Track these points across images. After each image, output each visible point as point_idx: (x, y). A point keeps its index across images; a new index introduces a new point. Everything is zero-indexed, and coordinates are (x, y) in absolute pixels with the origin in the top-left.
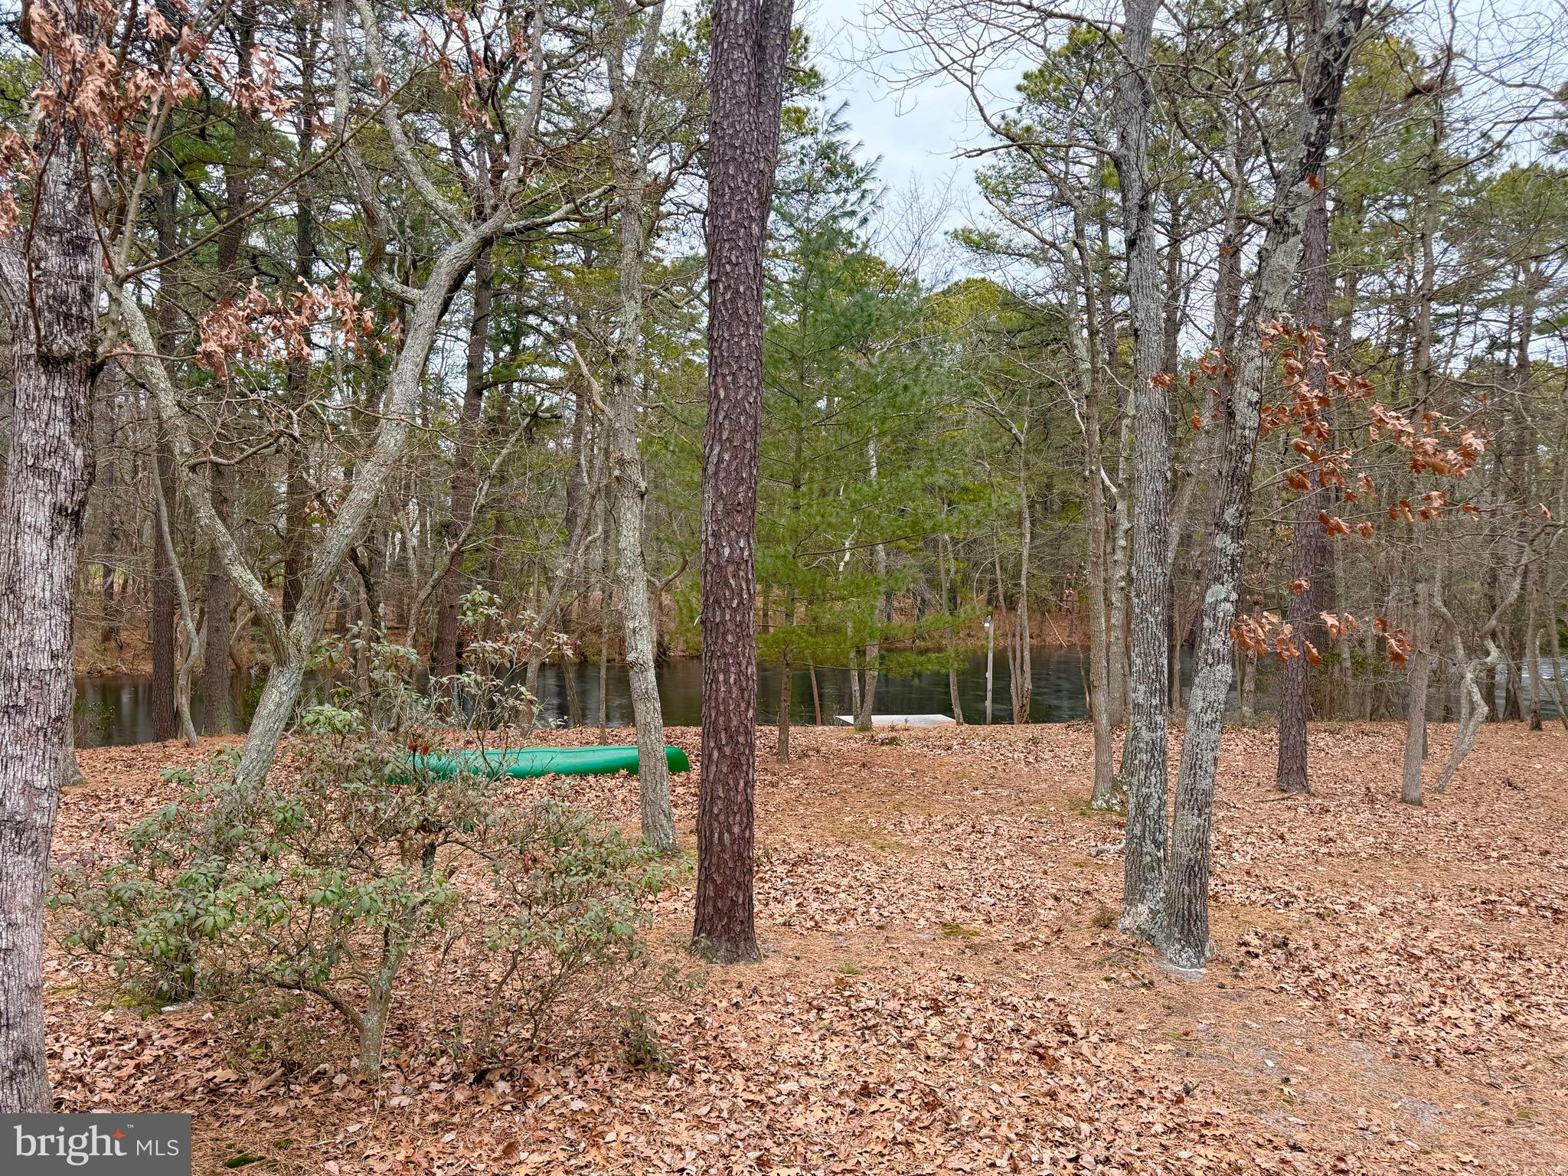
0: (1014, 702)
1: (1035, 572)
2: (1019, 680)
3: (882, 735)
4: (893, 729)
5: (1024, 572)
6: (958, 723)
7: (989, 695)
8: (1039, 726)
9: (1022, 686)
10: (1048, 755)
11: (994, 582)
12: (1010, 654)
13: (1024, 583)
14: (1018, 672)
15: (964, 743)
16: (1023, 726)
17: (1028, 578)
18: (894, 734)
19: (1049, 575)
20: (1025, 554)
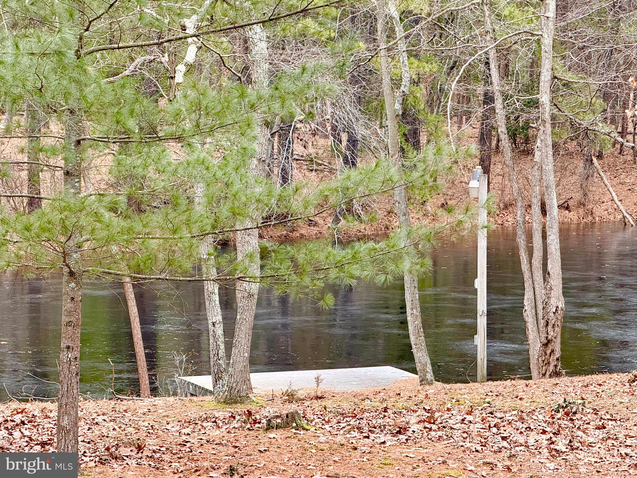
0: (532, 333)
1: (569, 77)
2: (541, 292)
3: (270, 411)
4: (290, 397)
5: (546, 77)
6: (423, 381)
7: (482, 322)
8: (579, 380)
9: (546, 304)
10: (594, 436)
11: (489, 99)
12: (521, 242)
13: (545, 98)
14: (538, 275)
15: (431, 420)
16: (548, 382)
17: (554, 91)
18: (292, 407)
19: (594, 82)
20: (547, 41)
